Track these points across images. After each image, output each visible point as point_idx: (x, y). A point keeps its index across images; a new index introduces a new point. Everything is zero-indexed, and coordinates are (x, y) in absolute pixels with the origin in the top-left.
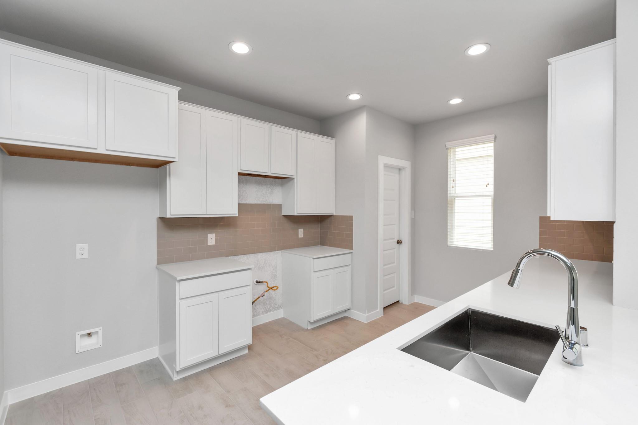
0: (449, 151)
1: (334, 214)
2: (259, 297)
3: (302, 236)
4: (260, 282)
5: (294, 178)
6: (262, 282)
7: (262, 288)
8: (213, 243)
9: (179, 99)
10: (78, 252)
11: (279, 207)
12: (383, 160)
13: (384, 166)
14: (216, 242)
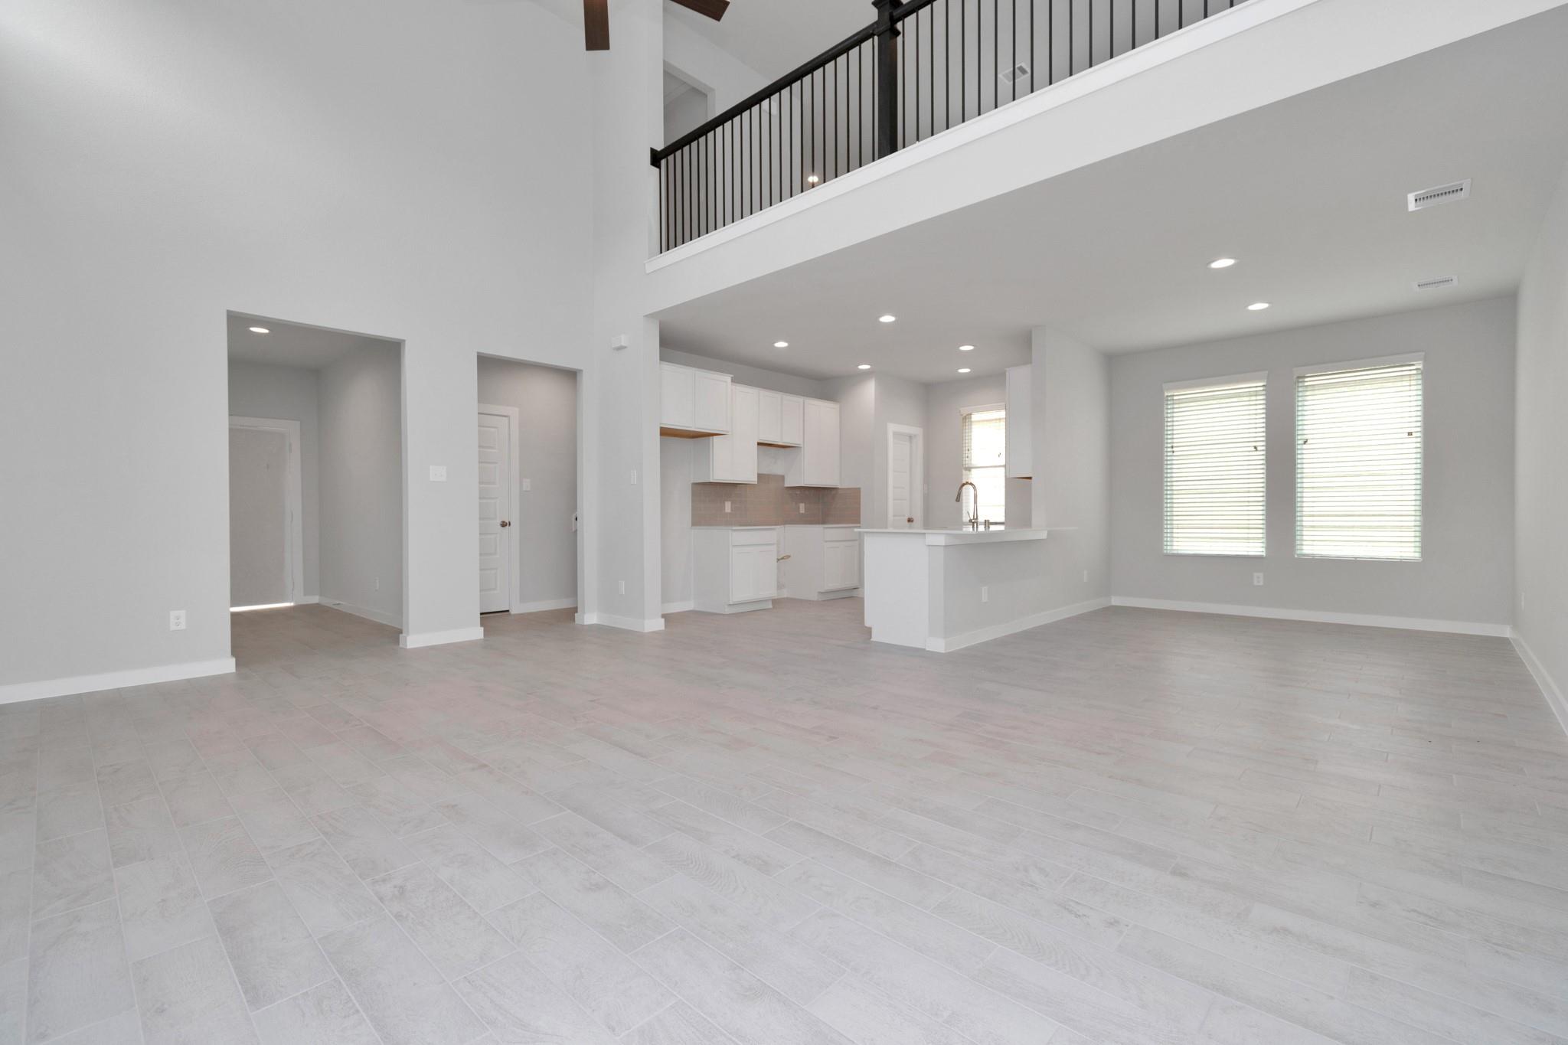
1: (839, 487)
3: (803, 511)
5: (800, 447)
8: (728, 510)
9: (731, 381)
12: (892, 428)
13: (893, 434)
14: (732, 510)
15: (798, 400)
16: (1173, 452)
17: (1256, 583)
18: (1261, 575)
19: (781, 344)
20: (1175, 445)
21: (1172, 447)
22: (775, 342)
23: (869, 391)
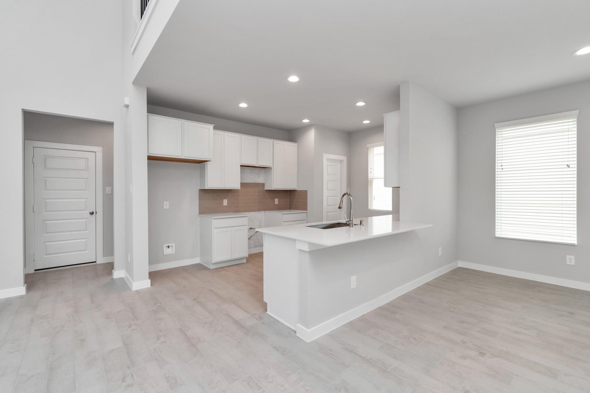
0: (369, 150)
1: (297, 189)
2: (252, 236)
3: (277, 203)
4: (252, 228)
5: (271, 168)
6: (253, 229)
7: (252, 232)
8: (226, 204)
9: (213, 129)
10: (165, 205)
11: (263, 185)
12: (326, 156)
13: (327, 160)
14: (228, 204)
15: (269, 141)
16: (502, 169)
17: (568, 263)
18: (573, 257)
19: (243, 105)
20: (503, 164)
21: (502, 166)
22: (239, 103)
23: (311, 136)
